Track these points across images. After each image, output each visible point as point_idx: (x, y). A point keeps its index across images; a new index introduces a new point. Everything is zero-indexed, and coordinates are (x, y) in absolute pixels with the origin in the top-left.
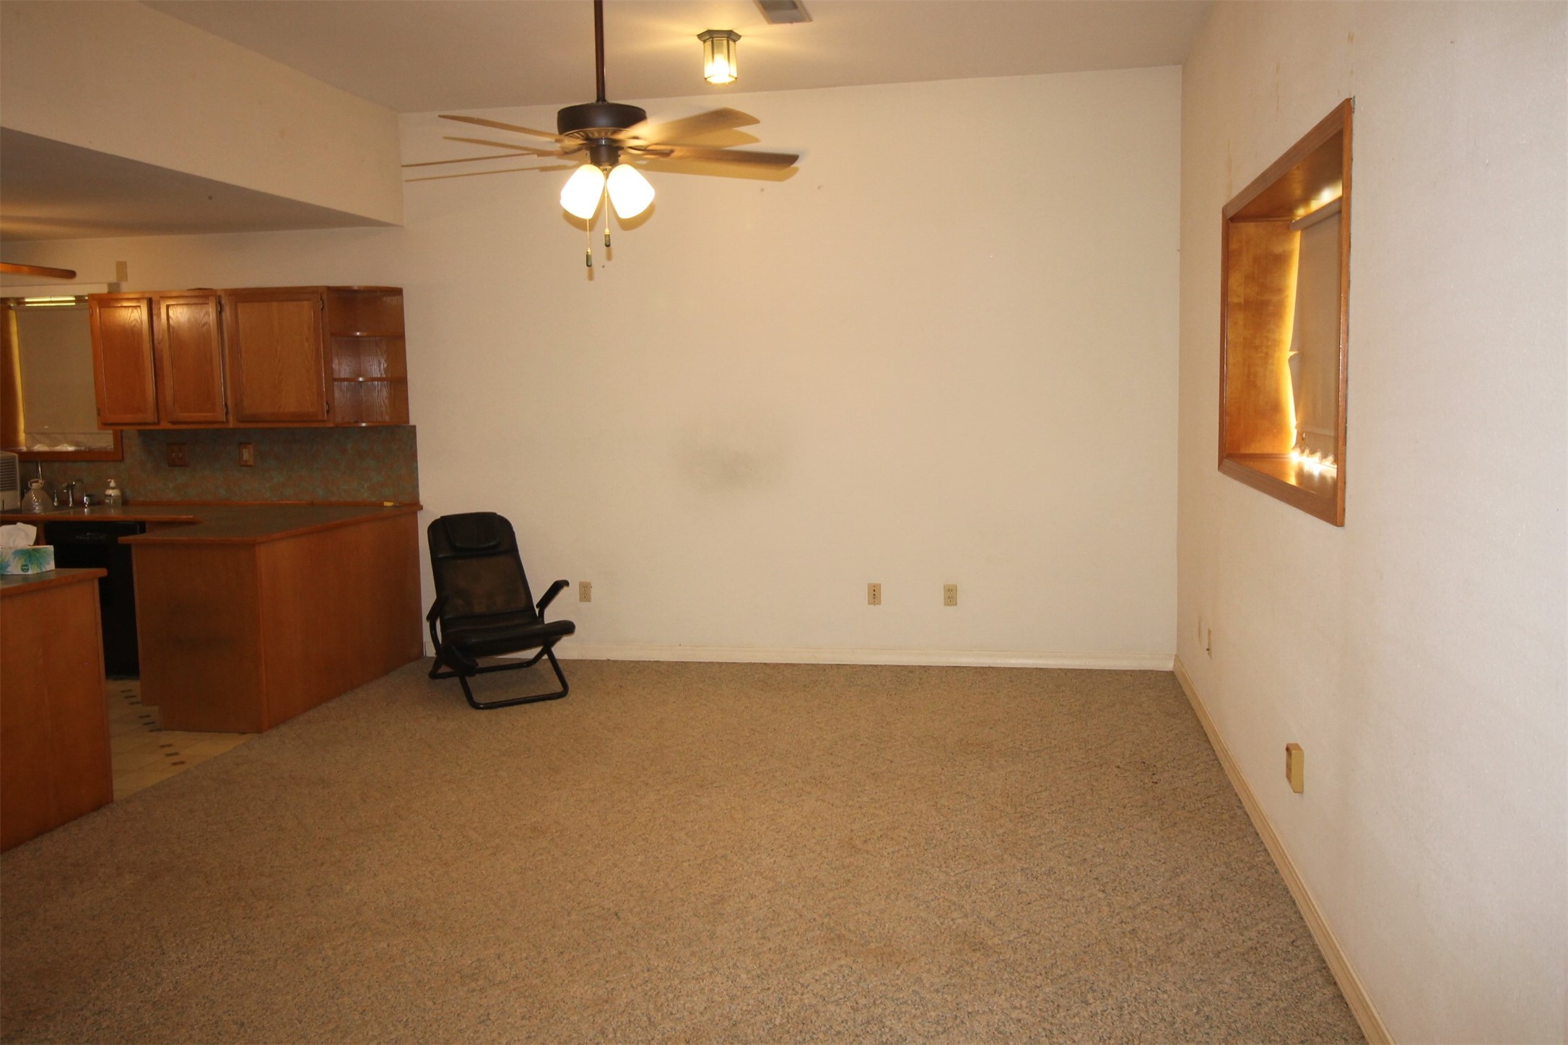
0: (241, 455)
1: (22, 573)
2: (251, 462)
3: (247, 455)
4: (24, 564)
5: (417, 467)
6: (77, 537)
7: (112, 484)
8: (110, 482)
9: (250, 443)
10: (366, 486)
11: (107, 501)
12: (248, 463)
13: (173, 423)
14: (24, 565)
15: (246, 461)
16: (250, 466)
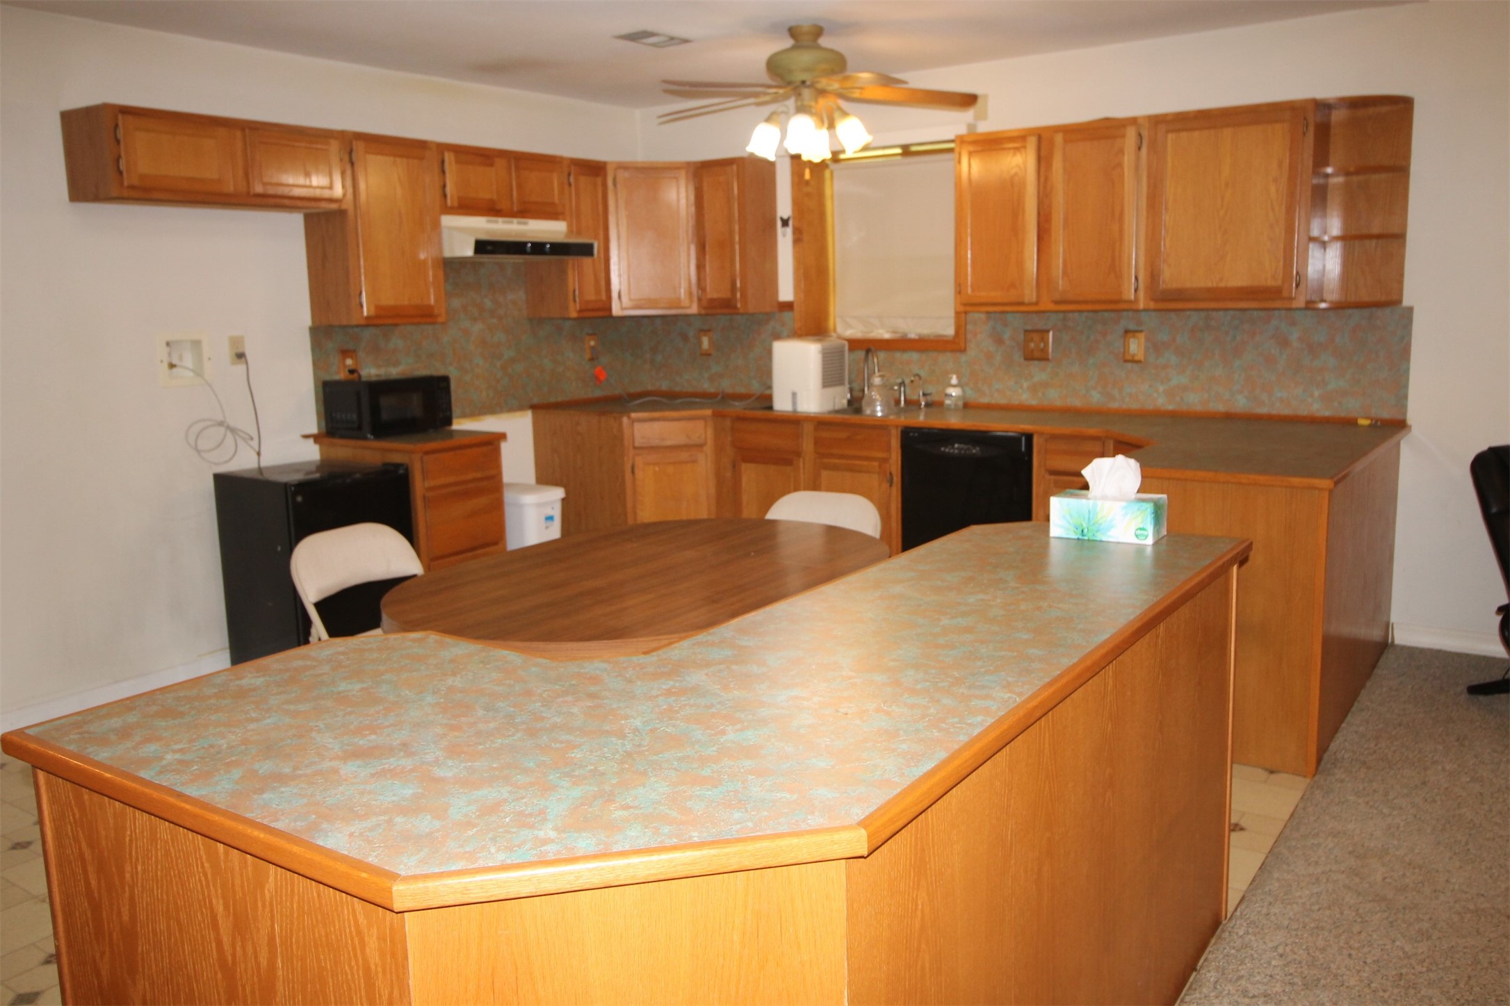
0: (1126, 346)
1: (1136, 541)
2: (1140, 356)
3: (1136, 347)
4: (1141, 526)
5: (1408, 369)
6: (943, 449)
7: (954, 381)
8: (951, 378)
9: (1141, 331)
10: (1316, 393)
11: (948, 402)
12: (1136, 358)
13: (1056, 302)
14: (1141, 529)
15: (1133, 356)
16: (1138, 362)
